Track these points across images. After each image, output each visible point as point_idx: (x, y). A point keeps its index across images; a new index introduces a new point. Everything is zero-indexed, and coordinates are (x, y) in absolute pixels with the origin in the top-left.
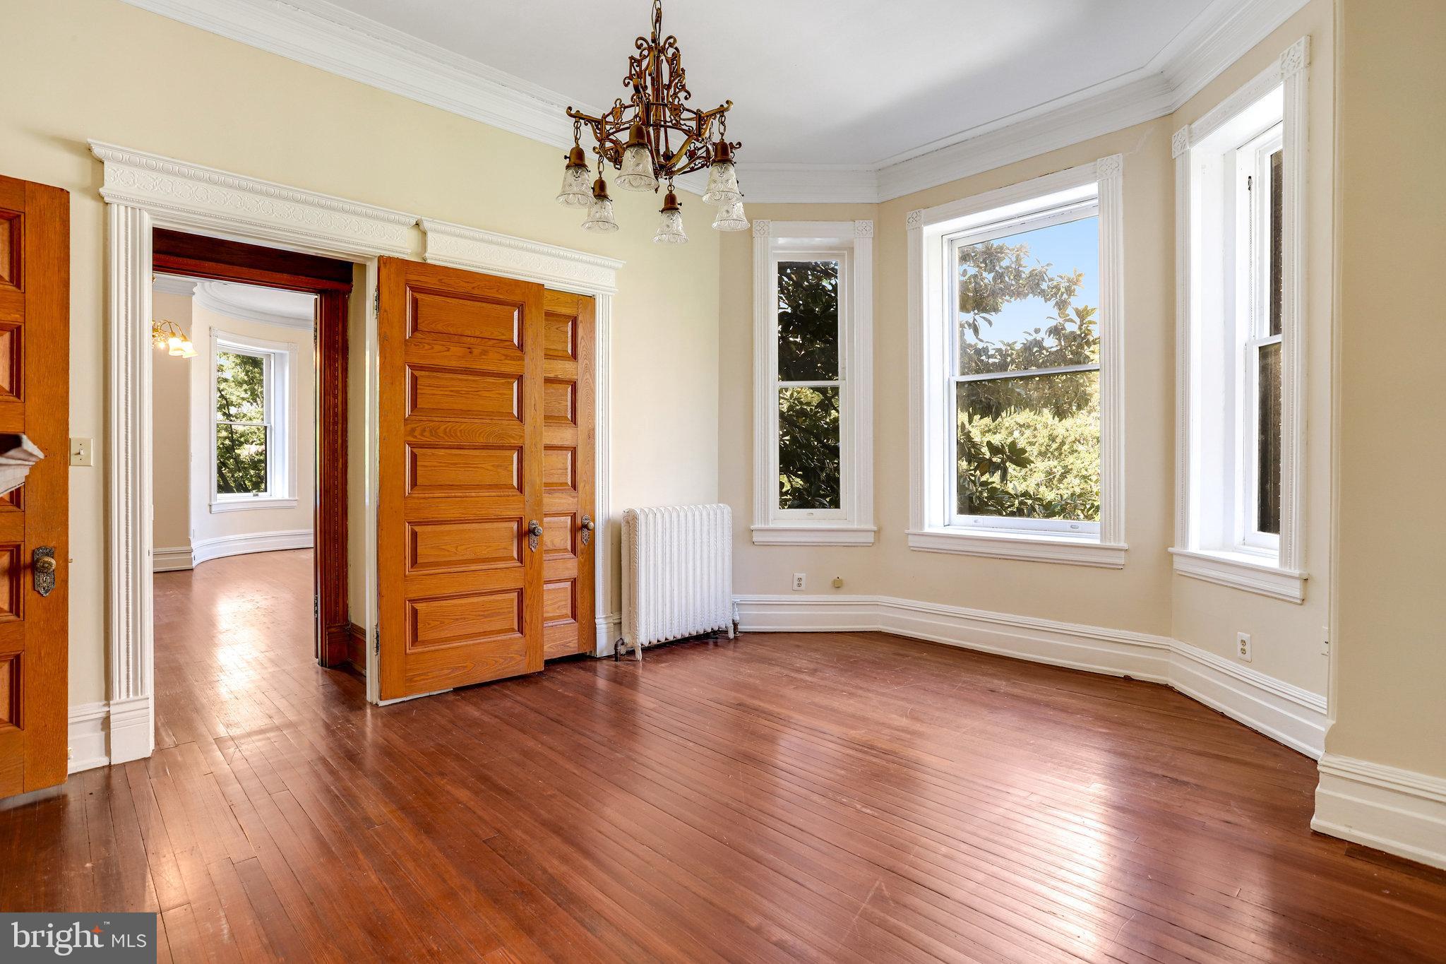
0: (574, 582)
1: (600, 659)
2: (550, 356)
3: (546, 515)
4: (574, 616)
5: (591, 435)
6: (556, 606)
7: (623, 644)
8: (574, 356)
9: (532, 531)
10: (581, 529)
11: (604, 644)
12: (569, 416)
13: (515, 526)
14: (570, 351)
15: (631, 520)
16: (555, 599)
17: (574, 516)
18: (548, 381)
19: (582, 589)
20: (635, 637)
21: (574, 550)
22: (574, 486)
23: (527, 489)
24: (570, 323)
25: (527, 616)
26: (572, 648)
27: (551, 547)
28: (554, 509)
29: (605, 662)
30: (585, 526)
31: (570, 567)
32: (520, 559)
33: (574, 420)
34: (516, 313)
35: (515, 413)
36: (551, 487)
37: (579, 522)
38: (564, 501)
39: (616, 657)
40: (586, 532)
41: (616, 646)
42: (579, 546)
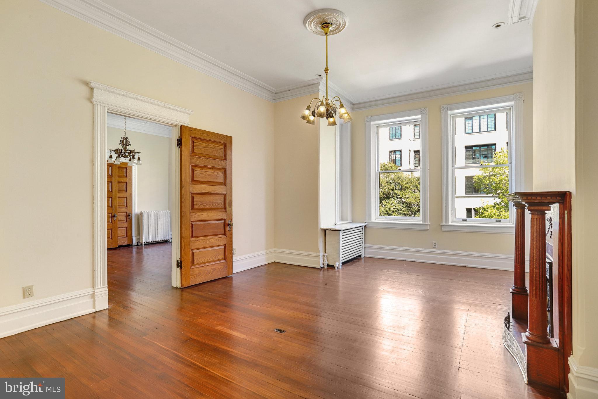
0: (126, 228)
1: (133, 246)
2: (119, 176)
3: (119, 213)
4: (126, 236)
5: (131, 195)
6: (121, 233)
7: (139, 242)
8: (126, 176)
9: (114, 216)
10: (128, 216)
11: (134, 242)
12: (125, 190)
13: (110, 215)
14: (125, 175)
15: (141, 214)
16: (121, 232)
17: (126, 213)
18: (119, 182)
19: (129, 230)
20: (142, 241)
21: (126, 221)
22: (126, 206)
23: (113, 207)
24: (125, 169)
25: (113, 235)
26: (126, 243)
27: (120, 220)
28: (120, 212)
29: (135, 247)
30: (129, 215)
31: (126, 225)
32: (111, 222)
33: (126, 191)
34: (110, 168)
35: (110, 190)
36: (120, 206)
37: (128, 214)
38: (124, 210)
39: (138, 245)
40: (129, 217)
41: (137, 243)
42: (128, 220)
